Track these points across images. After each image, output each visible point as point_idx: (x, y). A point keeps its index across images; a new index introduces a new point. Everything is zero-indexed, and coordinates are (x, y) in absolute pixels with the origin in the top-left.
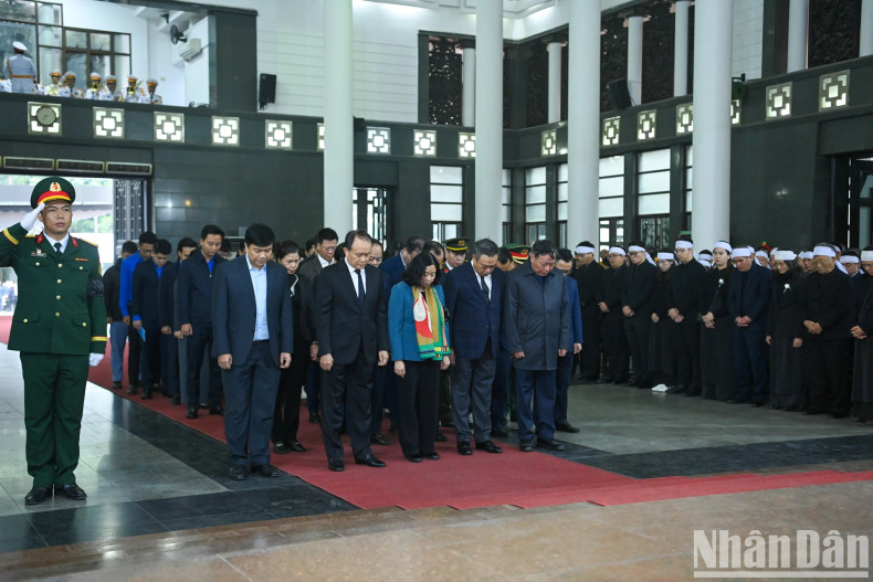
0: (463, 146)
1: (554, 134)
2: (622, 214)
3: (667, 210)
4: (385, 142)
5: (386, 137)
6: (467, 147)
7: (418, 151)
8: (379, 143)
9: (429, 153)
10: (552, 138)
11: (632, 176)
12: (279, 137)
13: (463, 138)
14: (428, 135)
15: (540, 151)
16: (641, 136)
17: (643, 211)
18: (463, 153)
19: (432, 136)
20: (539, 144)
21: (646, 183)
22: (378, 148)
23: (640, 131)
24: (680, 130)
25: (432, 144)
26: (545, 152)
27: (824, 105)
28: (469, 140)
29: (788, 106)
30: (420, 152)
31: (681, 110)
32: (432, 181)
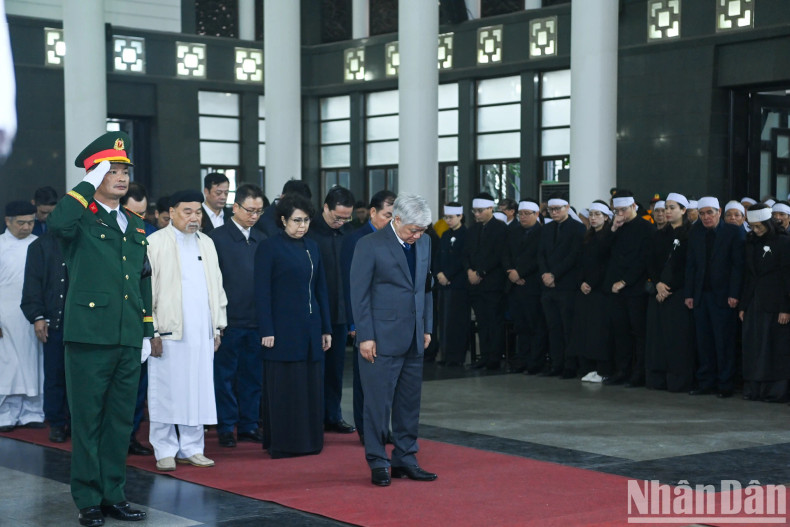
0: (240, 65)
1: (361, 54)
2: (455, 158)
3: (516, 153)
4: (138, 57)
5: (140, 51)
6: (246, 66)
7: (182, 71)
8: (130, 58)
9: (196, 73)
10: (359, 58)
11: (469, 110)
13: (240, 55)
14: (195, 50)
15: (342, 74)
16: (483, 59)
17: (483, 155)
18: (241, 75)
19: (200, 51)
20: (341, 66)
21: (487, 119)
22: (129, 65)
23: (481, 52)
24: (535, 52)
25: (200, 62)
26: (349, 77)
27: (723, 24)
28: (249, 57)
29: (676, 25)
30: (185, 72)
31: (535, 26)
32: (201, 112)
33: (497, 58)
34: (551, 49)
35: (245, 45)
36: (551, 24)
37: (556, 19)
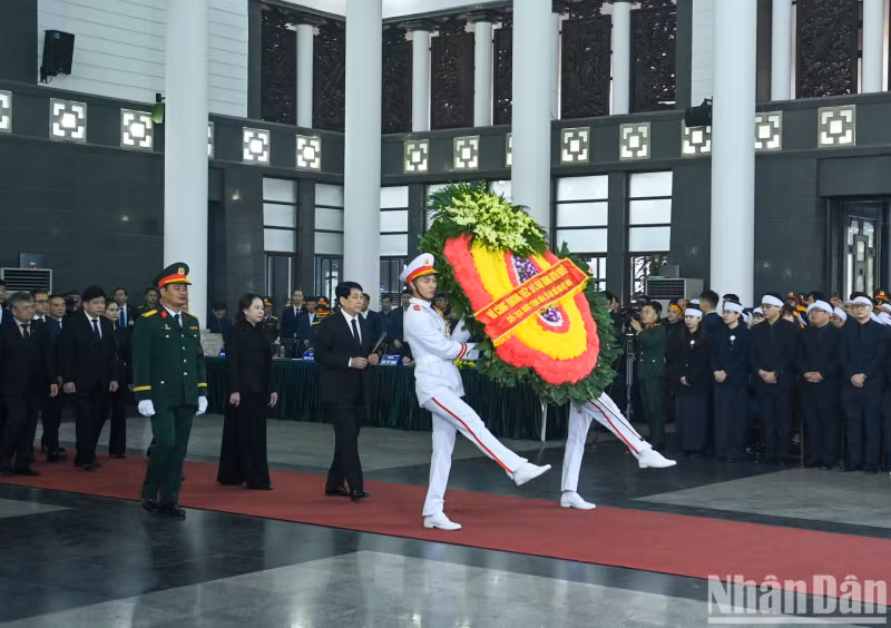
0: (301, 152)
1: (424, 146)
3: (601, 248)
4: (208, 141)
5: (210, 135)
6: (306, 153)
7: (247, 156)
9: (260, 159)
10: (422, 150)
12: (68, 123)
13: (301, 142)
14: (261, 136)
15: (402, 165)
16: (567, 158)
18: (301, 162)
19: (265, 137)
23: (565, 152)
24: (625, 154)
25: (264, 147)
26: (409, 168)
27: (825, 140)
28: (308, 145)
29: (777, 138)
30: (250, 158)
31: (626, 130)
32: (265, 198)
33: (583, 157)
34: (643, 153)
35: (304, 132)
36: (644, 129)
37: (648, 124)
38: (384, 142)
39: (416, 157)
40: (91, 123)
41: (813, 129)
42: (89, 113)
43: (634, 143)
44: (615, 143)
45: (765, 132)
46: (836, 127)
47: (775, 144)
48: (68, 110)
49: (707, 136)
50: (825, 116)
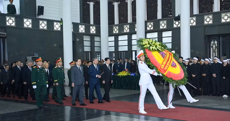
0: (91, 30)
1: (117, 27)
9: (83, 31)
10: (117, 28)
12: (43, 25)
13: (91, 27)
15: (113, 32)
18: (91, 32)
19: (84, 27)
23: (148, 27)
24: (161, 27)
25: (84, 29)
27: (206, 23)
28: (93, 28)
29: (195, 23)
30: (81, 31)
31: (161, 22)
32: (84, 40)
33: (152, 28)
34: (165, 27)
35: (92, 25)
36: (165, 22)
37: (166, 21)
38: (109, 27)
39: (116, 30)
40: (48, 25)
41: (203, 20)
42: (47, 23)
43: (163, 25)
44: (159, 25)
45: (192, 21)
46: (208, 20)
47: (194, 24)
48: (43, 23)
49: (179, 23)
50: (206, 17)
